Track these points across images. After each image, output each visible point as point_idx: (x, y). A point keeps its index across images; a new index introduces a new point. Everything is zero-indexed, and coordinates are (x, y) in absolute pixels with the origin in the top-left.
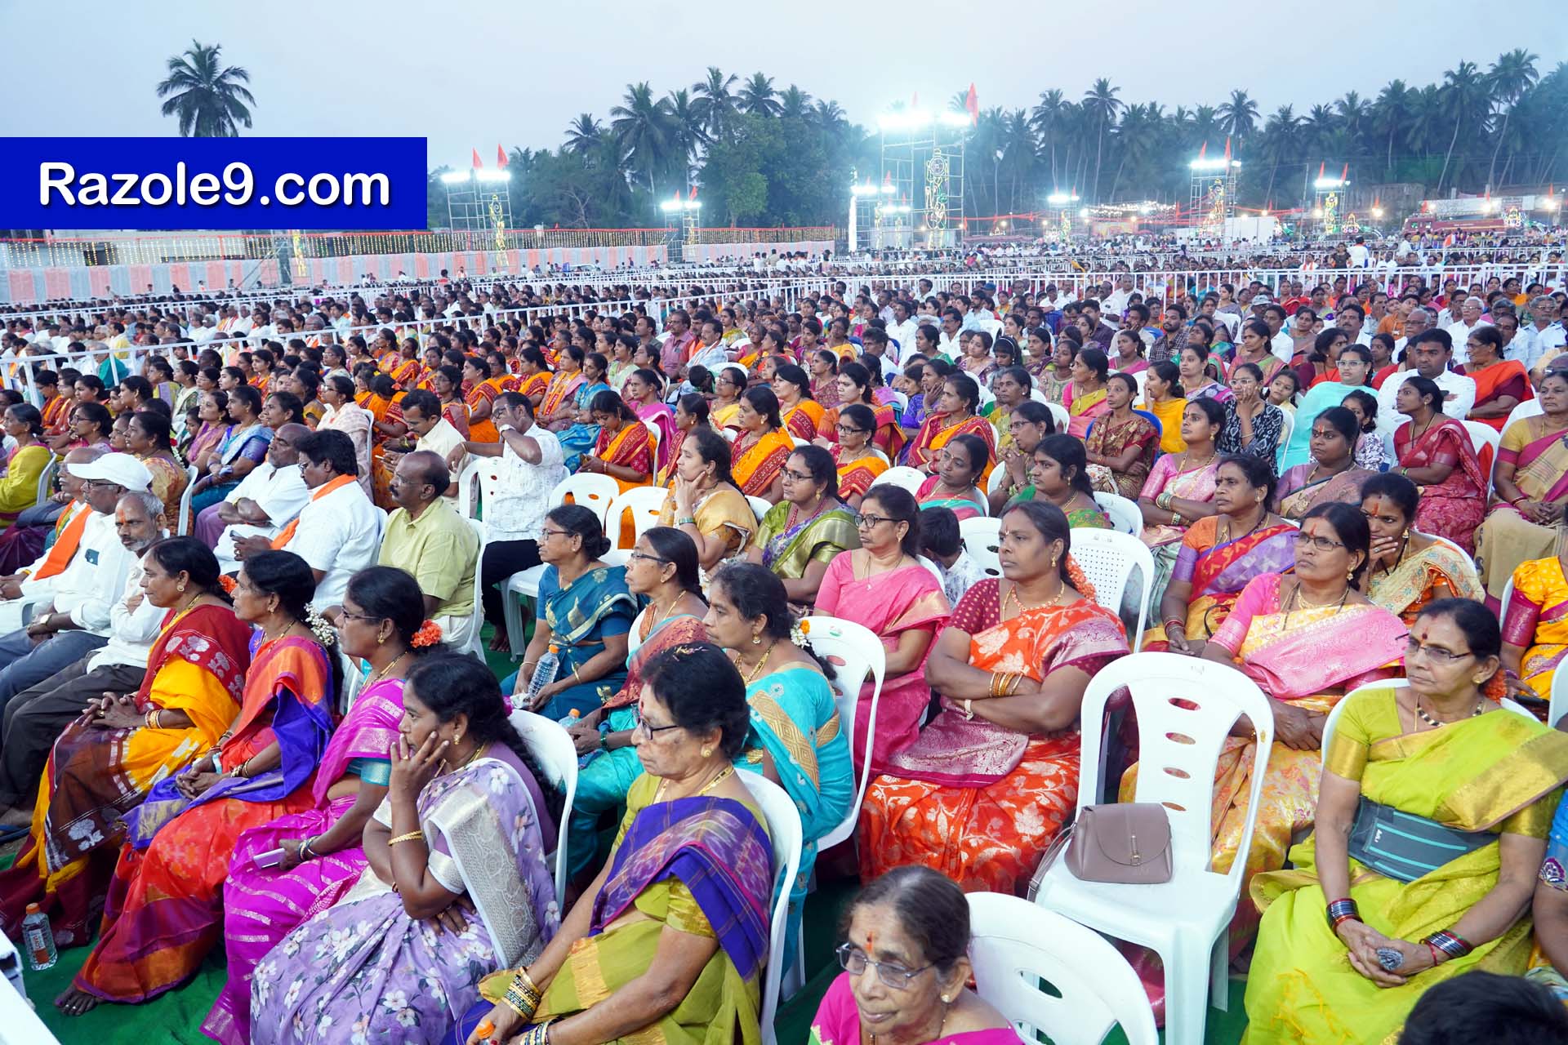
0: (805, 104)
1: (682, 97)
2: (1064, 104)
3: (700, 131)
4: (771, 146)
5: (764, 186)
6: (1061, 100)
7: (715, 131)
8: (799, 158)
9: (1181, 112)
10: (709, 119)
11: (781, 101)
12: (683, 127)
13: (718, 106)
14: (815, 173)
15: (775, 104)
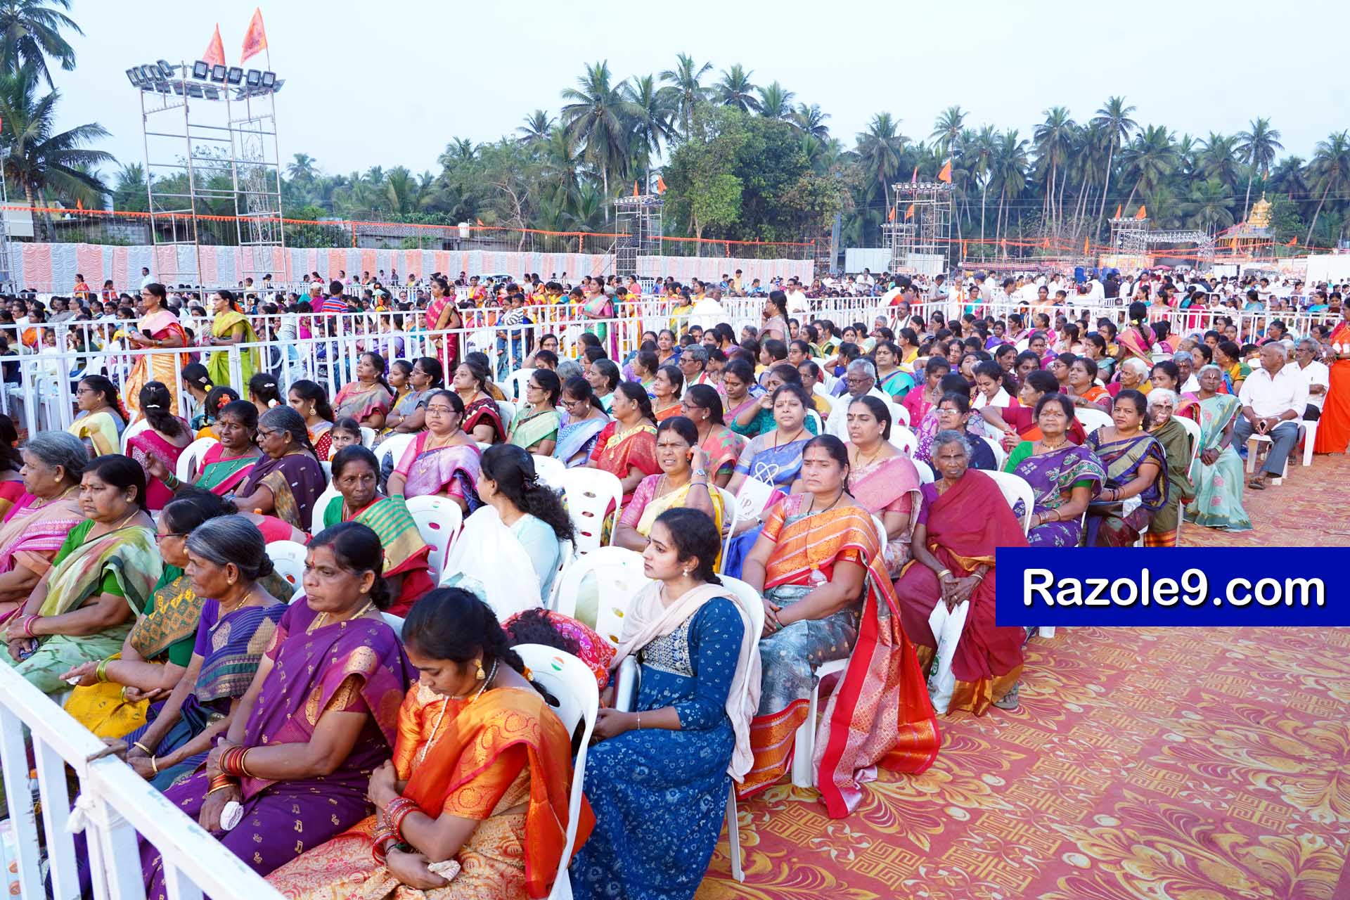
0: (787, 103)
1: (648, 84)
2: (1069, 123)
3: (665, 124)
4: (749, 146)
5: (738, 191)
6: (1066, 119)
7: (684, 125)
8: (778, 163)
9: (1187, 142)
10: (677, 110)
11: (759, 99)
12: (647, 117)
13: (688, 98)
14: (797, 181)
15: (752, 101)
